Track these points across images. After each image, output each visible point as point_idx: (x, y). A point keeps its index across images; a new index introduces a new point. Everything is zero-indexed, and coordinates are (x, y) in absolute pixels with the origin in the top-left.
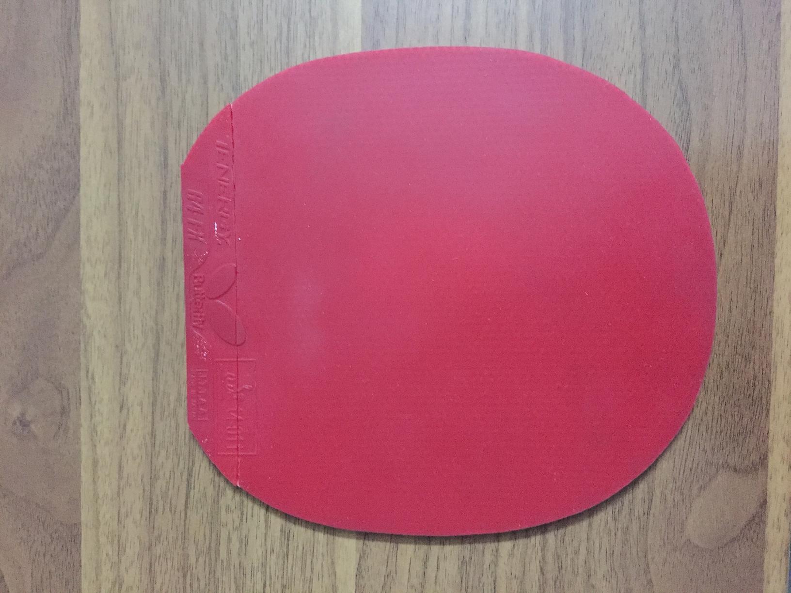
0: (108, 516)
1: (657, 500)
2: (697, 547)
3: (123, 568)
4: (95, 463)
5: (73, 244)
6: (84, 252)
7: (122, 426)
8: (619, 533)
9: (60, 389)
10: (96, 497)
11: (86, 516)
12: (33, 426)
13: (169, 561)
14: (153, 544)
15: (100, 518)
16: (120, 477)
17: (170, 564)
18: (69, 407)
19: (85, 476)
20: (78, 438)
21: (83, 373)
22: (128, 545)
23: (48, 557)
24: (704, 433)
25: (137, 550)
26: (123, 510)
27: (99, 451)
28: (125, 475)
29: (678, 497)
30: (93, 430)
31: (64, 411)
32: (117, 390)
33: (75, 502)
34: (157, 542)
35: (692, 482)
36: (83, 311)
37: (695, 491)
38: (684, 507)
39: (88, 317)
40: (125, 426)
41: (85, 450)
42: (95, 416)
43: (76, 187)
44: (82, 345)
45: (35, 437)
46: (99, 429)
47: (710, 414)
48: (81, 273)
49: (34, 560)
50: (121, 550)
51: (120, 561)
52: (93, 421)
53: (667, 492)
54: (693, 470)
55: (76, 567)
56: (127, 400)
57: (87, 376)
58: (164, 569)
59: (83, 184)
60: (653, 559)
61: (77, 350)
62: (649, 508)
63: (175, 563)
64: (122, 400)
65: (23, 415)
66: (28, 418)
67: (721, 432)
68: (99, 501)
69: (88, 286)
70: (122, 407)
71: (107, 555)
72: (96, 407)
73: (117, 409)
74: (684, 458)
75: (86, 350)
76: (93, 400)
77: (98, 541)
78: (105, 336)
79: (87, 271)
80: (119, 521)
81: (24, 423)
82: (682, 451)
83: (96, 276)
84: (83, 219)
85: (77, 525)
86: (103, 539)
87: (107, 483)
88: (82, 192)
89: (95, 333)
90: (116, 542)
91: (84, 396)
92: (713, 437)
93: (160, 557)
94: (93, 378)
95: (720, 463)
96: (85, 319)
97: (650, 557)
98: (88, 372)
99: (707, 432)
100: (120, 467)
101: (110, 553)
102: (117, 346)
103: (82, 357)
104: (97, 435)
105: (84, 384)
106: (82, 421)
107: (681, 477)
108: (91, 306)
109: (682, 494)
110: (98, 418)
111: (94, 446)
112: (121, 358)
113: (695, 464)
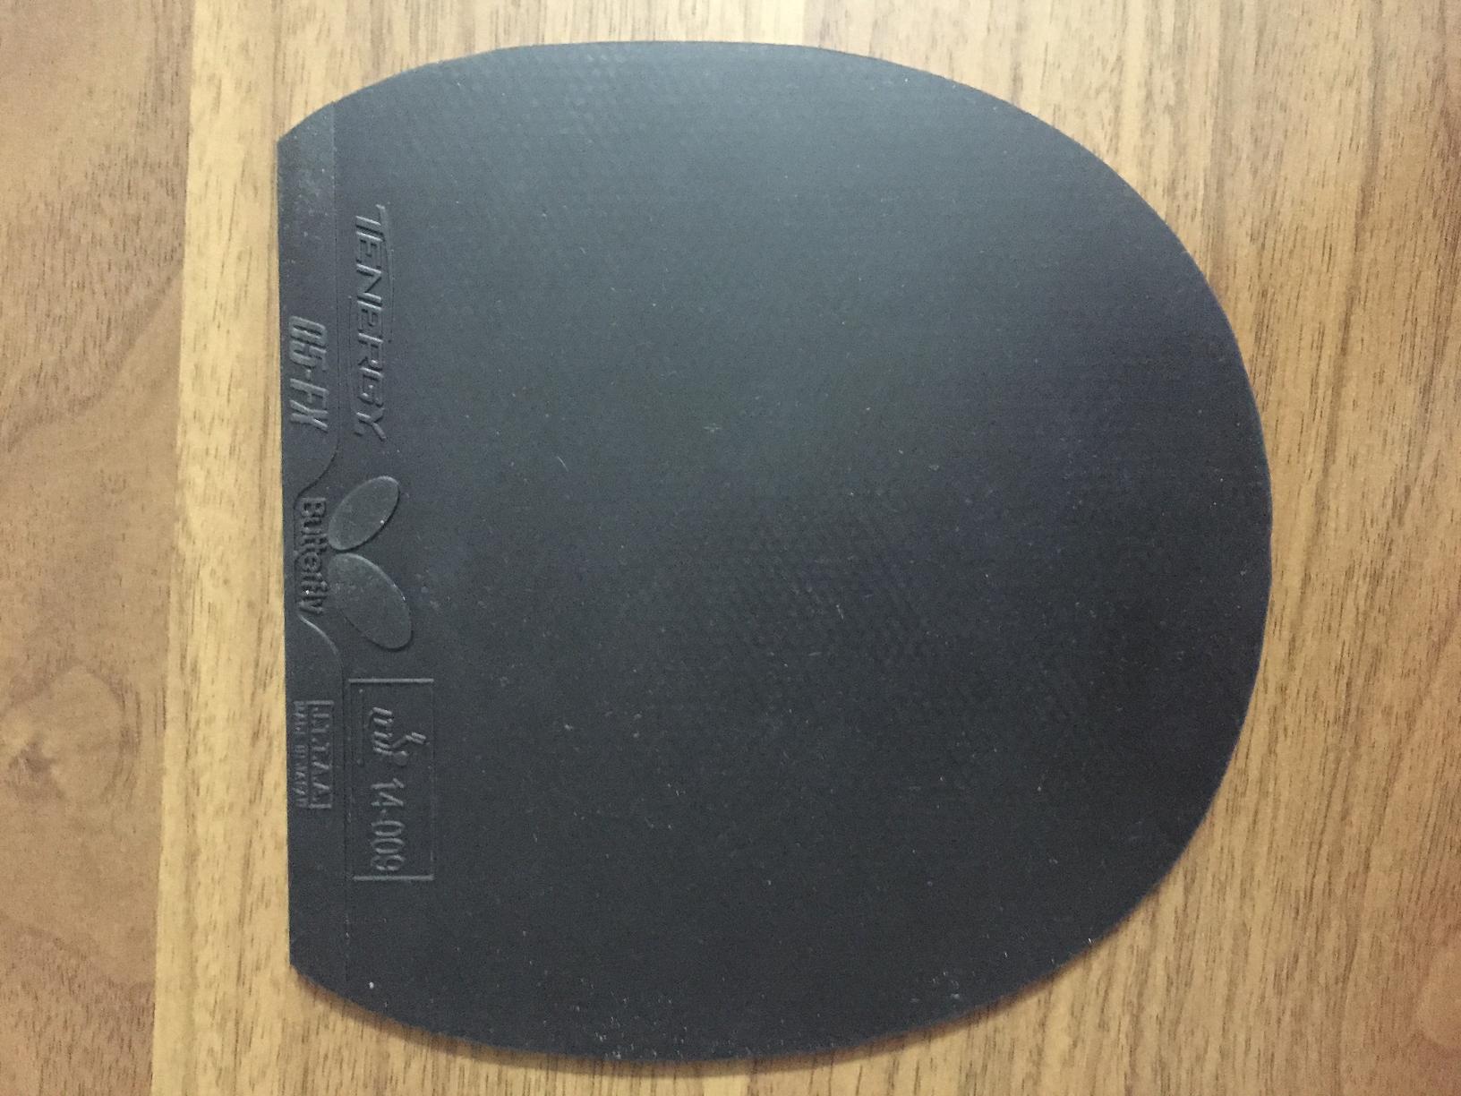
0: (214, 970)
1: (1363, 952)
2: (1435, 1046)
3: (243, 1079)
4: (191, 857)
5: (163, 380)
6: (188, 398)
7: (255, 775)
8: (1287, 1018)
9: (119, 692)
10: (191, 929)
11: (166, 966)
12: (55, 771)
13: (345, 1066)
14: (313, 1027)
15: (199, 972)
16: (247, 887)
17: (348, 1074)
18: (139, 733)
19: (169, 884)
20: (155, 801)
21: (173, 660)
22: (258, 1031)
23: (78, 1056)
25: (278, 1039)
26: (250, 957)
27: (200, 830)
28: (257, 882)
29: (1404, 949)
30: (192, 785)
31: (128, 741)
32: (247, 697)
33: (142, 939)
34: (322, 1028)
35: (1433, 917)
36: (178, 526)
37: (1438, 935)
38: (1416, 968)
39: (190, 537)
40: (261, 774)
41: (171, 827)
42: (196, 752)
43: (174, 258)
44: (174, 598)
45: (60, 795)
46: (203, 781)
48: (179, 443)
49: (47, 1061)
50: (241, 1040)
51: (237, 1064)
52: (190, 762)
53: (1385, 938)
54: (1437, 893)
55: (139, 1077)
56: (269, 722)
57: (182, 669)
58: (334, 1082)
59: (190, 251)
60: (1350, 1069)
61: (162, 610)
62: (1348, 968)
63: (360, 1071)
64: (257, 722)
65: (34, 745)
66: (47, 752)
68: (199, 937)
69: (194, 473)
70: (256, 736)
71: (211, 1051)
72: (200, 736)
73: (246, 740)
74: (1420, 868)
75: (182, 611)
76: (193, 719)
77: (191, 1021)
78: (226, 582)
79: (191, 439)
80: (240, 979)
81: (35, 763)
82: (1417, 854)
83: (212, 452)
84: (188, 329)
85: (148, 987)
86: (201, 1017)
87: (217, 898)
88: (188, 267)
89: (205, 573)
90: (230, 1025)
91: (174, 709)
93: (326, 1057)
94: (194, 670)
96: (182, 543)
97: (1343, 1065)
98: (183, 657)
100: (247, 863)
101: (217, 1048)
102: (250, 605)
103: (173, 627)
104: (198, 794)
105: (174, 682)
106: (168, 763)
107: (1412, 905)
108: (197, 517)
109: (1413, 940)
110: (201, 758)
111: (192, 817)
112: (260, 631)
113: (1441, 881)
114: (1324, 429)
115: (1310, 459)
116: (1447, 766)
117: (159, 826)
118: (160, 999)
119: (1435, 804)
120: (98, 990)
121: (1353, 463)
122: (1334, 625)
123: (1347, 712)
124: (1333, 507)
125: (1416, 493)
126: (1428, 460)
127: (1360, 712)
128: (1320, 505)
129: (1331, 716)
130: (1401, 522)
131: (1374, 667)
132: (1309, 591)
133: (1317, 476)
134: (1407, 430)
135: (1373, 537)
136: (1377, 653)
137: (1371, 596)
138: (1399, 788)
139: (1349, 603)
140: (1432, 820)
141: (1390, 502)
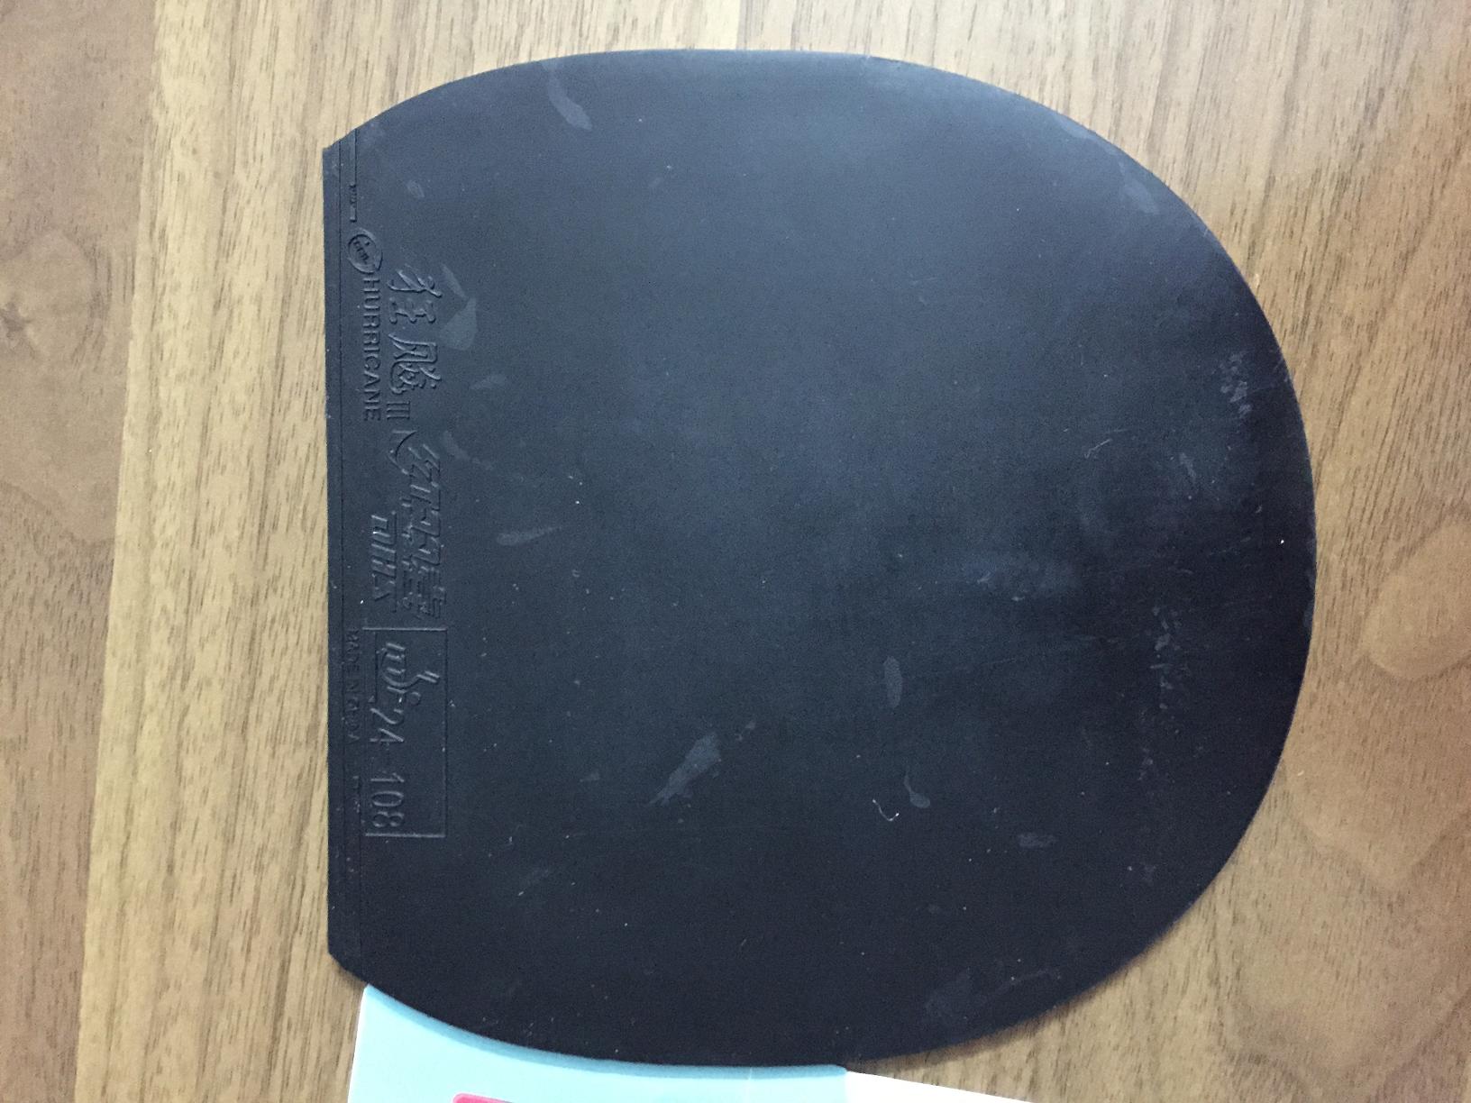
0: (170, 531)
2: (1382, 673)
3: (194, 639)
4: (154, 418)
7: (216, 342)
9: (93, 257)
10: (151, 486)
11: (124, 526)
12: (30, 331)
13: (291, 629)
14: (263, 592)
15: (156, 533)
16: (204, 451)
17: (293, 639)
18: (109, 296)
19: (131, 444)
20: (120, 363)
21: (143, 227)
22: (210, 592)
23: (39, 609)
24: (1422, 438)
25: (227, 603)
26: (205, 520)
27: (163, 394)
28: (214, 449)
29: (1353, 569)
30: (156, 348)
31: (98, 305)
32: (211, 266)
33: (105, 496)
34: (271, 591)
35: (1386, 539)
36: (152, 96)
37: (1390, 556)
38: (1364, 590)
39: (164, 108)
40: (222, 342)
41: (135, 391)
42: (162, 317)
44: (146, 167)
45: (34, 354)
46: (167, 347)
47: (1437, 399)
48: (157, 16)
50: (193, 601)
51: (188, 624)
52: (155, 328)
54: (1392, 514)
55: (96, 631)
56: (230, 290)
57: (151, 234)
58: (280, 645)
61: (133, 178)
63: (305, 636)
64: (219, 290)
65: (12, 305)
66: (22, 313)
67: (1458, 436)
68: (157, 498)
69: (168, 44)
70: (217, 306)
71: (164, 610)
72: (165, 302)
73: (208, 308)
74: (1375, 487)
75: (153, 178)
76: (160, 282)
77: (147, 581)
78: (194, 152)
79: (169, 11)
80: (195, 541)
81: (12, 322)
82: (1372, 473)
83: (187, 24)
85: (108, 543)
86: (157, 577)
87: (176, 460)
89: (176, 142)
90: (184, 585)
91: (141, 276)
92: (1439, 447)
93: (273, 621)
94: (163, 237)
95: (1449, 502)
96: (156, 113)
98: (153, 224)
99: (1427, 436)
100: (205, 428)
101: (170, 607)
102: (217, 175)
103: (143, 193)
104: (162, 359)
105: (143, 248)
106: (134, 326)
107: (1364, 525)
108: (171, 86)
109: (1363, 561)
110: (166, 324)
111: (154, 383)
112: (225, 201)
113: (1396, 503)
114: (1297, 25)
115: (1281, 55)
116: (1409, 380)
117: (123, 389)
118: (118, 555)
119: (1394, 422)
120: (60, 545)
121: (1325, 64)
122: (1297, 230)
123: (1305, 322)
124: (1303, 109)
125: (1390, 97)
126: (1404, 63)
127: (1319, 322)
128: (1289, 105)
129: (1289, 326)
130: (1372, 126)
131: (1336, 276)
132: (1272, 194)
133: (1287, 74)
134: (1384, 31)
135: (1343, 140)
136: (1340, 260)
137: (1336, 202)
138: (1356, 402)
139: (1314, 208)
140: (1391, 435)
141: (1362, 104)
